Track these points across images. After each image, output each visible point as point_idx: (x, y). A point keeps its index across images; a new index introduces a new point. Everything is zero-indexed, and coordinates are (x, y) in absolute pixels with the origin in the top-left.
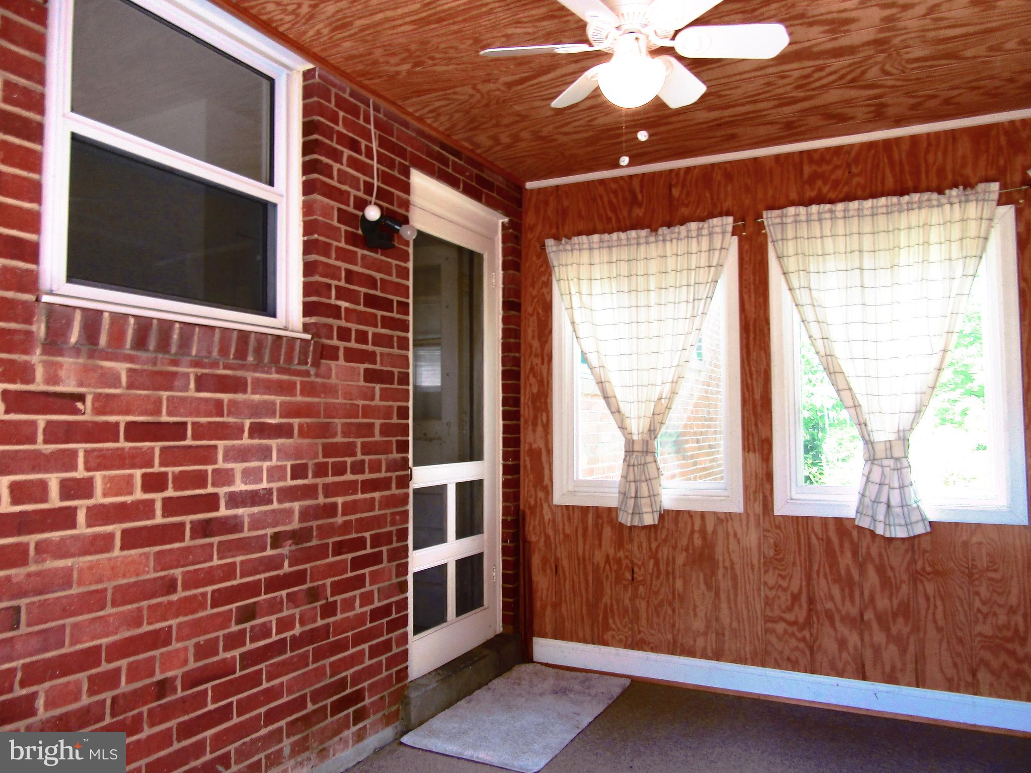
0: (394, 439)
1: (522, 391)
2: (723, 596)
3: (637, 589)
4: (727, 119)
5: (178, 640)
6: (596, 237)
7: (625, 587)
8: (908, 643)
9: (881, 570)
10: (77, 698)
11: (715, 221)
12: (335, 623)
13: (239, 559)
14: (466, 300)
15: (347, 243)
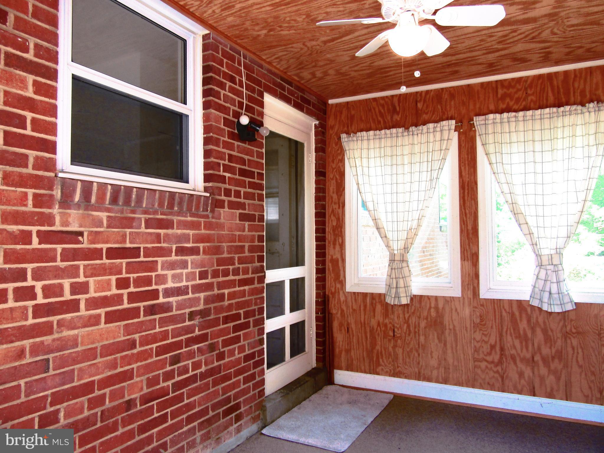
0: (256, 254)
1: (327, 225)
2: (449, 346)
3: (396, 341)
4: (453, 62)
5: (137, 377)
6: (371, 133)
7: (390, 341)
8: (561, 374)
9: (545, 331)
10: (82, 412)
11: (445, 123)
12: (224, 364)
13: (170, 328)
14: (293, 170)
15: (228, 138)
